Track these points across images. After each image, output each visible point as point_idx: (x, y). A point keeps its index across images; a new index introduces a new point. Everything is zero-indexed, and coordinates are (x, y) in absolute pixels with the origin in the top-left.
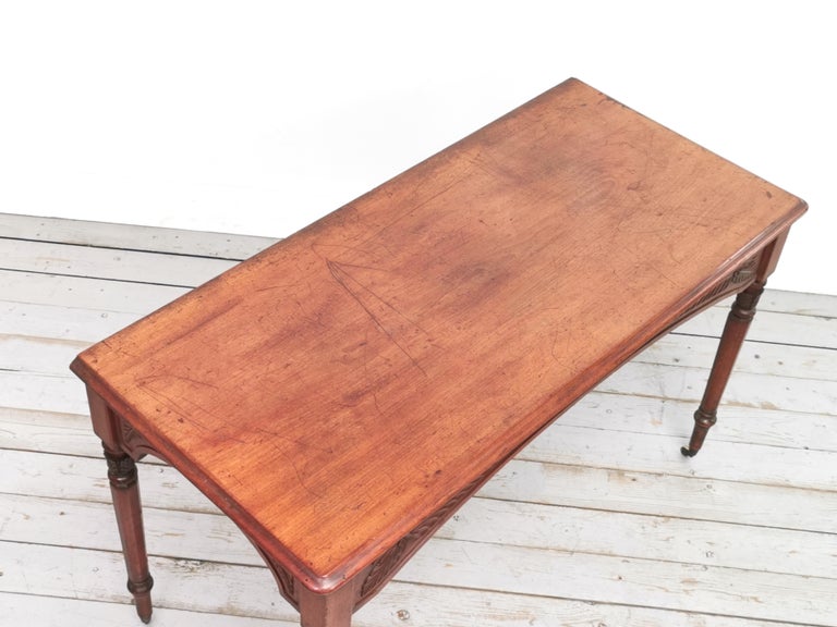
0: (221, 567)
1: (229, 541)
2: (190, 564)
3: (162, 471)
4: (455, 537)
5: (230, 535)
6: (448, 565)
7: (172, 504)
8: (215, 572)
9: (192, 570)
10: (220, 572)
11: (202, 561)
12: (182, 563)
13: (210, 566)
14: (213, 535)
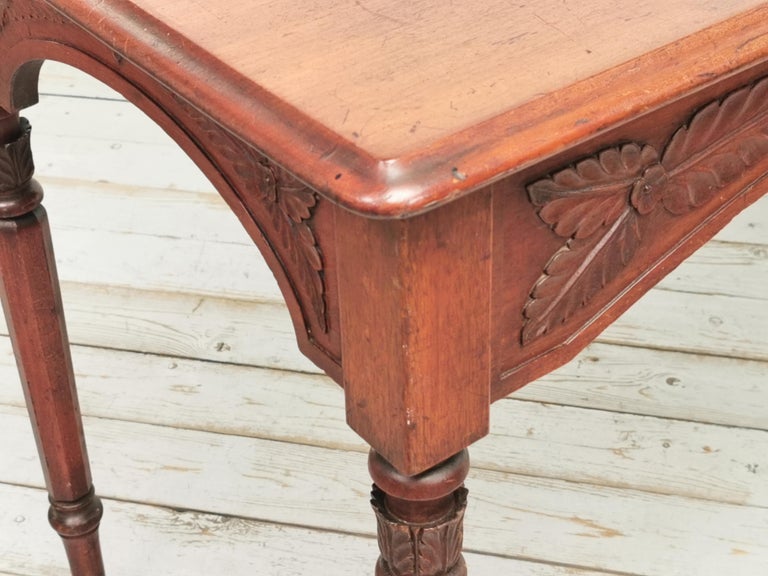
0: (262, 528)
1: (285, 486)
2: (203, 520)
3: (175, 366)
4: (749, 501)
5: (287, 475)
6: (737, 551)
7: (185, 420)
8: (249, 537)
9: (205, 530)
10: (261, 538)
11: (227, 517)
12: (187, 517)
13: (242, 524)
14: (254, 473)
